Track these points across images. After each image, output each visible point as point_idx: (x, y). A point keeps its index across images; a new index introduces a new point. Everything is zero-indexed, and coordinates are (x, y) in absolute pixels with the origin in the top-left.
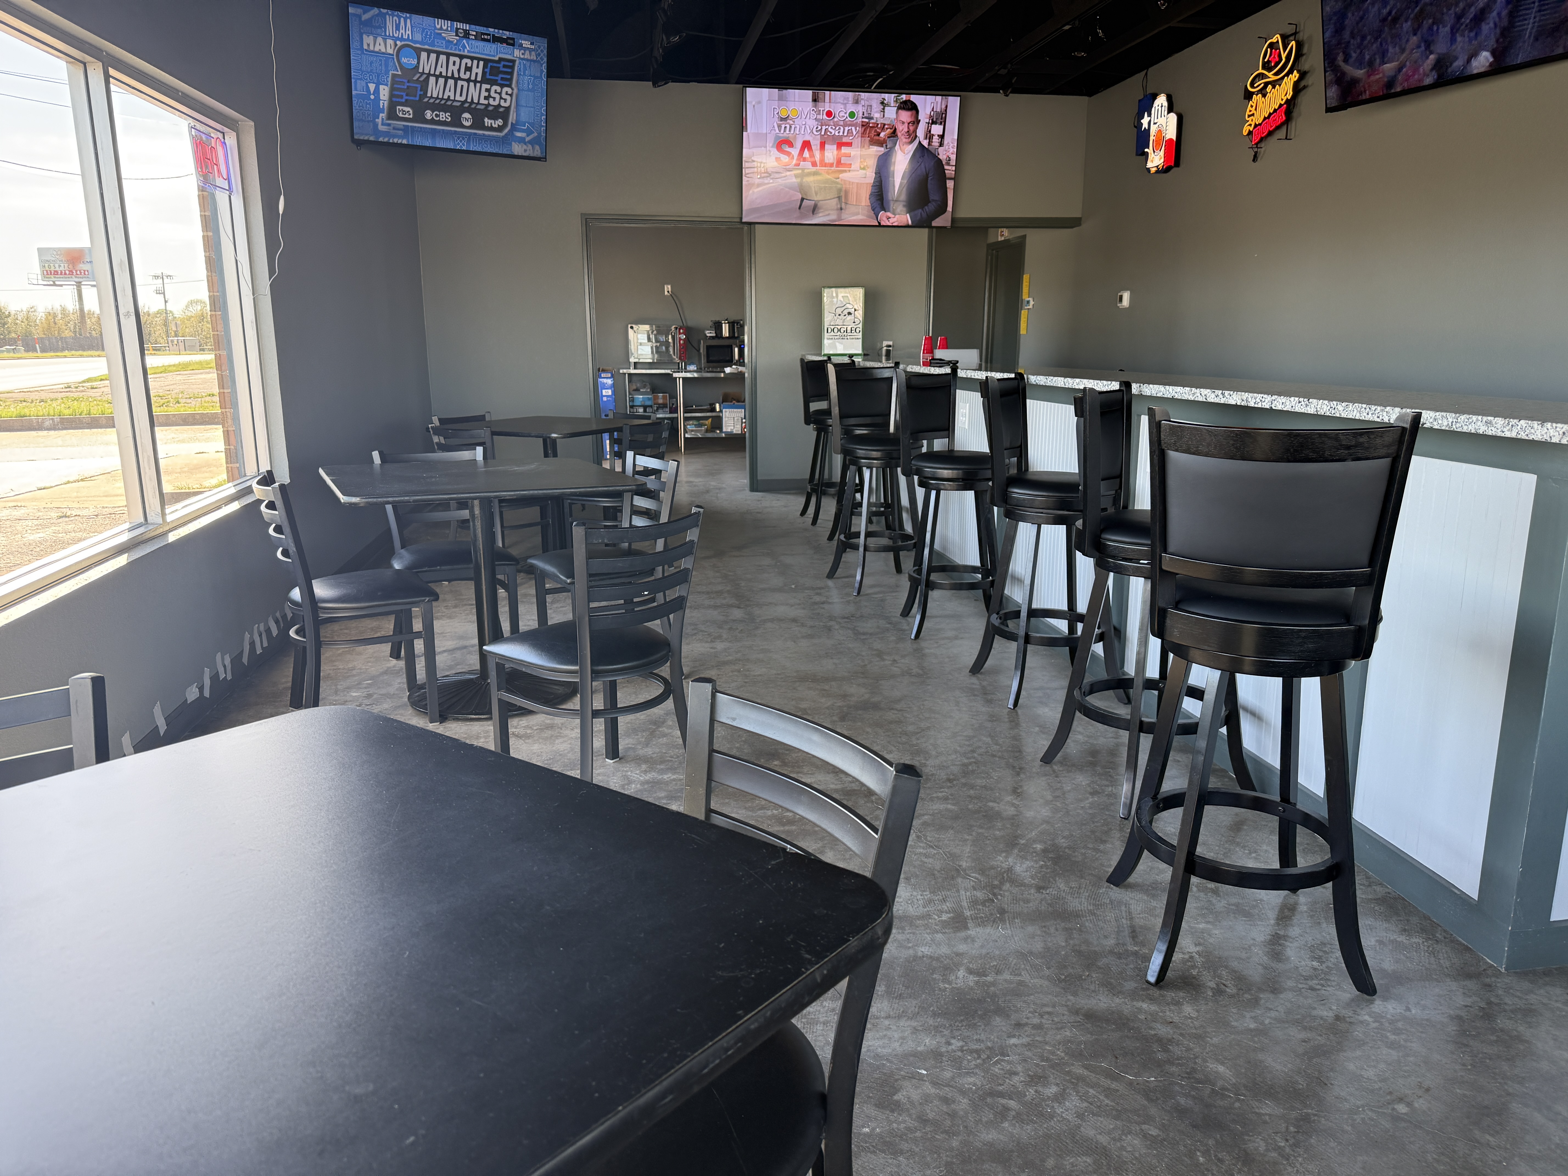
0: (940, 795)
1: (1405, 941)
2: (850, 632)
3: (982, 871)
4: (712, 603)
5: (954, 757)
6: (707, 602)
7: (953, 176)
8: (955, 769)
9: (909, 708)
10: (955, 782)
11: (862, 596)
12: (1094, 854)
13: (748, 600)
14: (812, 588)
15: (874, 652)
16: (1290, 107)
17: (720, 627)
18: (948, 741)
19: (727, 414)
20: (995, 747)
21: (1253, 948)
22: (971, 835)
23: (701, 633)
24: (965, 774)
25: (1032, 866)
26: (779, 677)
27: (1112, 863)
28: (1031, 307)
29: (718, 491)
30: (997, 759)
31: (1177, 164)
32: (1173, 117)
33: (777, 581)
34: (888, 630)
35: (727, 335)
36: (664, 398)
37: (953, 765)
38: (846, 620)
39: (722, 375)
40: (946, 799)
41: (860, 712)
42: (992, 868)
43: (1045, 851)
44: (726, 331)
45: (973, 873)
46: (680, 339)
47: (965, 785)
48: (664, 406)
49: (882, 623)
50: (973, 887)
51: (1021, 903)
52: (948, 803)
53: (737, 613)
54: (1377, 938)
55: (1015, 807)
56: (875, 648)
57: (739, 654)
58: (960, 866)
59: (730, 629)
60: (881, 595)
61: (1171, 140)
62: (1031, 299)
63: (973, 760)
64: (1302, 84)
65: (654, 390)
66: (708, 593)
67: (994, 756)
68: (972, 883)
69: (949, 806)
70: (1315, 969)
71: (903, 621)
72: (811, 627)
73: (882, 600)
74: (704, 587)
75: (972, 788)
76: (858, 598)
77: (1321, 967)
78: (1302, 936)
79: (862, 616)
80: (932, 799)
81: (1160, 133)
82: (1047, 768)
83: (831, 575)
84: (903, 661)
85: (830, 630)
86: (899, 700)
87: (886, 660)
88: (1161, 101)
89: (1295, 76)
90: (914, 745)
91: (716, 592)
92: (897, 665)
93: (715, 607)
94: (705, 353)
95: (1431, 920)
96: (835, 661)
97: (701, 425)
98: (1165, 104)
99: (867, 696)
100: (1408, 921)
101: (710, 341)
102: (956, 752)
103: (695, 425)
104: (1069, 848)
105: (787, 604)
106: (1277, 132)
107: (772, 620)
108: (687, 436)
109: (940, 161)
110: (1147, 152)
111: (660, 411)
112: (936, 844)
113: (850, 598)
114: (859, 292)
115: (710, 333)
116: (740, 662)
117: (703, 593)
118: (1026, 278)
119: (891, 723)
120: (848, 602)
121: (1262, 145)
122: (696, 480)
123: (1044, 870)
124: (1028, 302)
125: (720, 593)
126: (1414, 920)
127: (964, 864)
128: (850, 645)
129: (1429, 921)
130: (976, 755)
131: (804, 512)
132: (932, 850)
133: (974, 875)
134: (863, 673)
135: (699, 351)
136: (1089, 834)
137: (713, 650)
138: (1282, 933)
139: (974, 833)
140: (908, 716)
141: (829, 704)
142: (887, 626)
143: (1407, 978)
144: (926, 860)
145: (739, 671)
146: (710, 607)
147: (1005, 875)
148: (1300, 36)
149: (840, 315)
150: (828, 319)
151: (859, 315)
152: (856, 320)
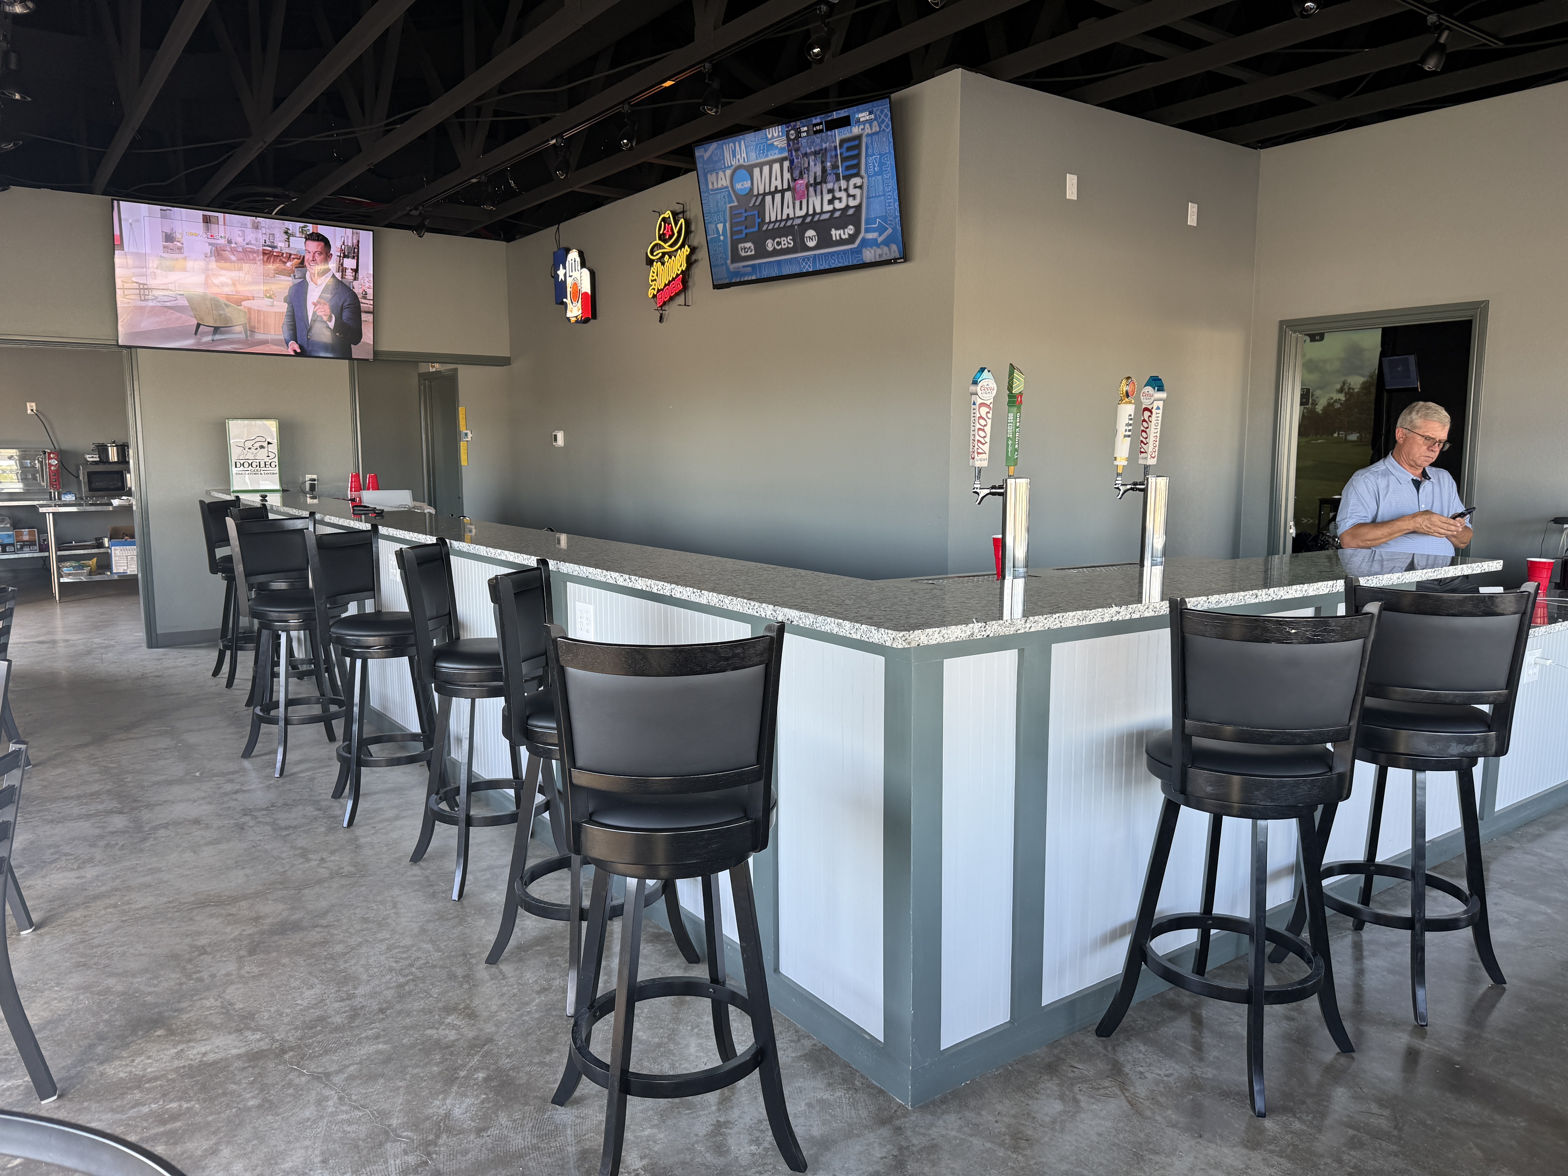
0: (370, 1033)
1: (829, 1098)
2: (269, 828)
3: (415, 1126)
4: (84, 811)
5: (388, 977)
6: (76, 811)
7: (372, 310)
8: (390, 994)
9: (338, 921)
10: (388, 1012)
11: (286, 776)
12: (540, 1069)
13: (135, 801)
14: (223, 774)
15: (297, 852)
16: (685, 278)
17: (93, 845)
18: (383, 958)
19: (118, 552)
20: (436, 954)
21: (696, 1146)
22: (405, 1080)
23: (64, 858)
24: (401, 997)
25: (473, 1104)
26: (171, 905)
27: (558, 1077)
28: (469, 439)
29: (103, 651)
30: (438, 970)
31: (594, 316)
32: (586, 273)
33: (178, 769)
34: (315, 819)
35: (116, 460)
36: (30, 534)
37: (386, 989)
38: (265, 812)
39: (111, 508)
40: (377, 1037)
41: (276, 938)
42: (428, 1118)
43: (486, 1080)
44: (113, 454)
45: (404, 1131)
46: (51, 465)
47: (399, 1013)
48: (31, 543)
49: (310, 810)
50: (404, 1150)
51: (459, 1157)
52: (379, 1043)
53: (119, 822)
54: (807, 1101)
55: (457, 1030)
56: (299, 846)
57: (118, 881)
58: (389, 1126)
59: (107, 845)
60: (310, 773)
61: (586, 293)
62: (469, 432)
63: (411, 977)
64: (694, 258)
65: (16, 525)
66: (79, 797)
67: (434, 966)
68: (403, 1146)
69: (381, 1046)
70: (753, 1155)
71: (335, 803)
72: (219, 828)
73: (312, 779)
74: (74, 790)
75: (408, 1015)
76: (281, 780)
77: (759, 1151)
78: (740, 1118)
79: (286, 804)
80: (360, 1042)
81: (575, 287)
82: (494, 969)
83: (247, 753)
84: (332, 858)
85: (243, 829)
86: (326, 913)
87: (312, 860)
88: (573, 255)
89: (686, 250)
90: (341, 971)
91: (92, 794)
92: (325, 865)
93: (88, 817)
94: (86, 480)
95: (850, 1067)
96: (248, 871)
97: (82, 567)
98: (578, 259)
99: (285, 914)
100: (831, 1072)
101: (92, 466)
102: (391, 970)
103: (73, 567)
104: (513, 1068)
105: (189, 800)
106: (677, 297)
107: (166, 826)
108: (62, 580)
109: (355, 296)
110: (566, 303)
111: (26, 549)
112: (362, 1102)
113: (272, 782)
114: (272, 426)
115: (92, 458)
116: (118, 893)
117: (72, 798)
118: (462, 411)
119: (314, 945)
120: (268, 787)
121: (666, 308)
122: (74, 638)
123: (486, 1105)
124: (466, 434)
125: (95, 795)
126: (837, 1070)
127: (394, 1122)
128: (267, 847)
129: (849, 1069)
130: (414, 970)
131: (216, 672)
132: (357, 1112)
133: (405, 1134)
134: (281, 883)
135: (78, 477)
136: (535, 1044)
137: (79, 881)
138: (722, 1119)
139: (408, 1077)
140: (336, 932)
141: (236, 933)
142: (316, 813)
143: (833, 1141)
144: (348, 1129)
145: (115, 906)
146: (80, 817)
147: (442, 1124)
148: (688, 215)
149: (250, 449)
150: (235, 454)
151: (274, 448)
152: (270, 454)
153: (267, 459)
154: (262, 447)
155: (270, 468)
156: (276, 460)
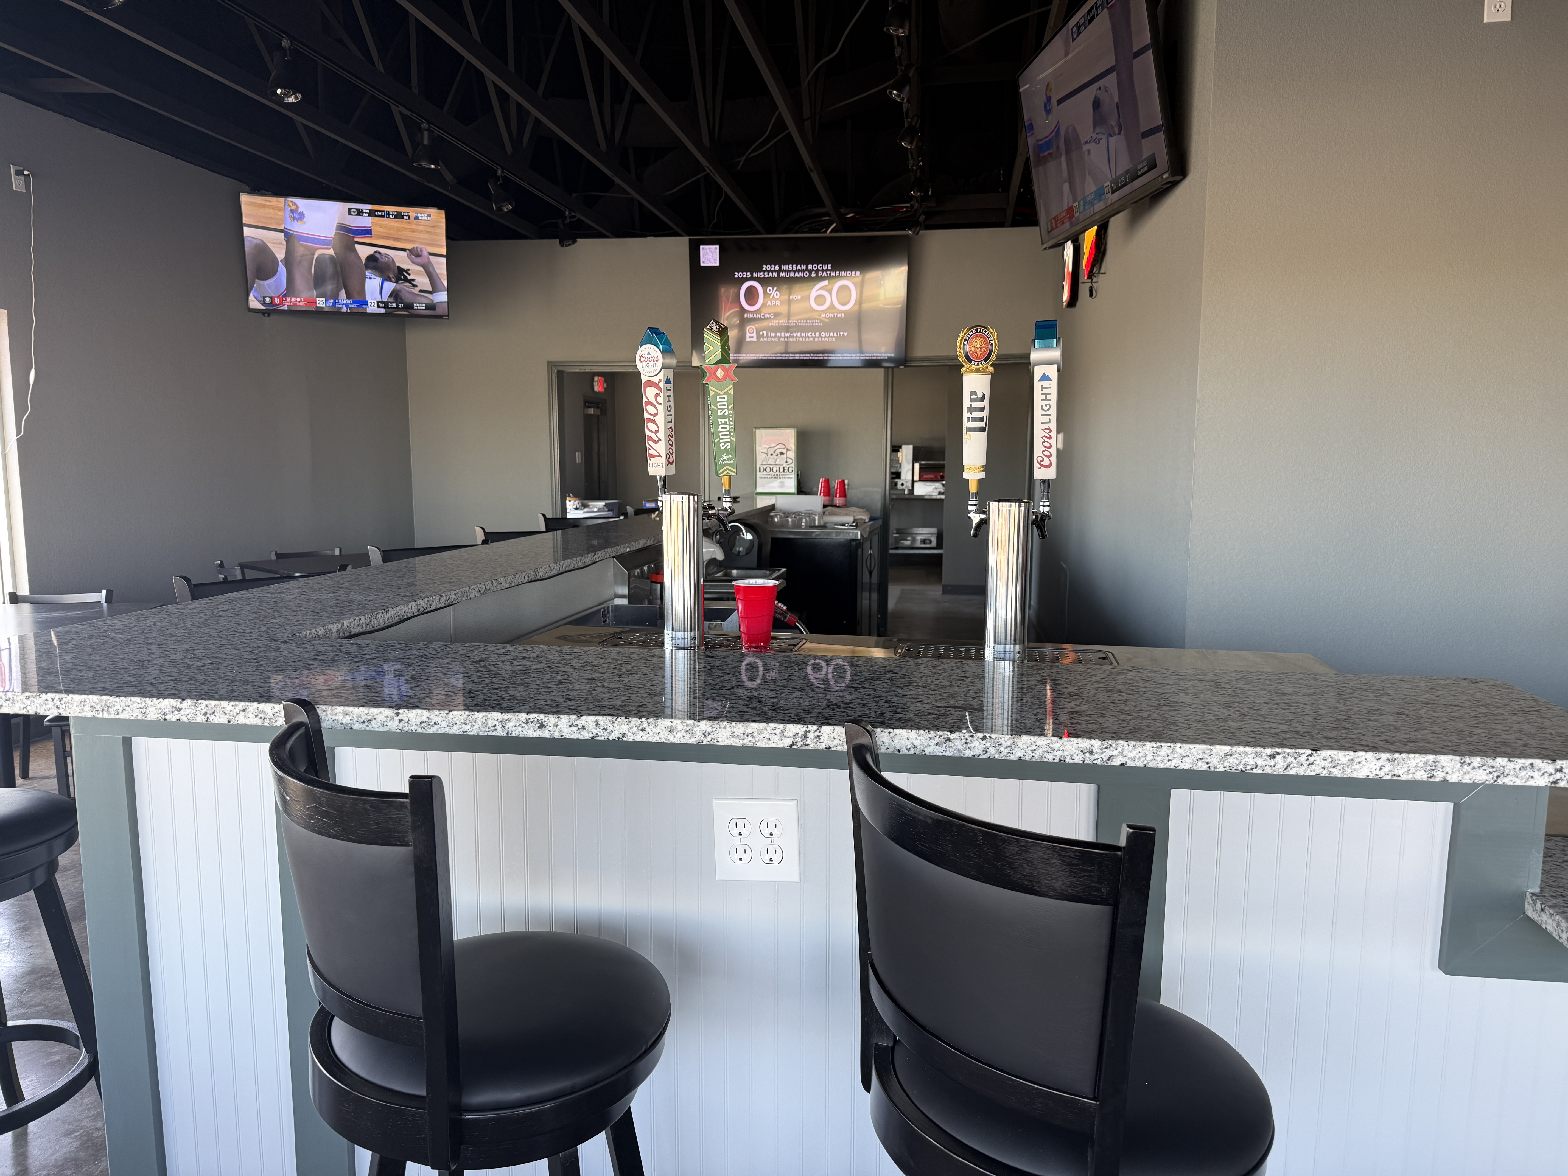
114: (791, 434)
149: (772, 455)
150: (760, 459)
151: (792, 454)
152: (788, 460)
153: (785, 465)
154: (782, 453)
155: (788, 473)
156: (793, 465)
